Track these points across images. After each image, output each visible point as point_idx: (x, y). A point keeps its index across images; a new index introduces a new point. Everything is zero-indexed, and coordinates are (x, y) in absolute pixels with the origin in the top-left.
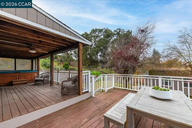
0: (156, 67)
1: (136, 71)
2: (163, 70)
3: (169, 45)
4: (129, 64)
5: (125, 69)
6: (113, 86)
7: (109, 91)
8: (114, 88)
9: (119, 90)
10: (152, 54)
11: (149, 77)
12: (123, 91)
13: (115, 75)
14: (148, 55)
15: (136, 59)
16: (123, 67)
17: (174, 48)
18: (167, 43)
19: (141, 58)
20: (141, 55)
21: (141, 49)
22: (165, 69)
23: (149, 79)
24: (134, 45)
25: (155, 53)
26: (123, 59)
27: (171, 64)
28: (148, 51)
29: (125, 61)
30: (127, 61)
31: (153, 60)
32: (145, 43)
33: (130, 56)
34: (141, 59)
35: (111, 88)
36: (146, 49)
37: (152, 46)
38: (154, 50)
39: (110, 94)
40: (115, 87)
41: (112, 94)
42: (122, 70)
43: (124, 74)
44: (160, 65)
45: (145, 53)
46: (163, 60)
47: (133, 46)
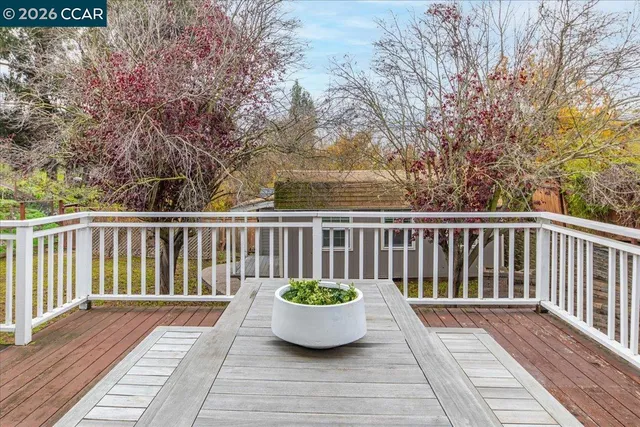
0: (302, 167)
1: (222, 187)
2: (325, 180)
3: (348, 70)
4: (184, 148)
5: (163, 176)
6: (84, 293)
7: (46, 336)
8: (89, 303)
9: (119, 310)
10: (289, 107)
11: (276, 219)
12: (141, 318)
13: (95, 219)
14: (271, 109)
15: (220, 124)
16: (152, 167)
17: (363, 90)
18: (340, 62)
19: (242, 120)
20: (246, 106)
21: (246, 73)
22: (334, 175)
23: (276, 230)
24: (214, 46)
25: (300, 101)
26: (153, 115)
27: (351, 153)
28: (273, 87)
29: (160, 133)
30: (171, 132)
31: (291, 135)
32: (261, 44)
33: (189, 105)
34: (243, 125)
35: (61, 308)
36: (266, 79)
37: (289, 68)
38: (297, 89)
39: (54, 357)
40: (93, 297)
41: (65, 349)
42: (145, 181)
43: (157, 209)
44: (316, 159)
45: (262, 98)
46: (326, 138)
47: (207, 48)
